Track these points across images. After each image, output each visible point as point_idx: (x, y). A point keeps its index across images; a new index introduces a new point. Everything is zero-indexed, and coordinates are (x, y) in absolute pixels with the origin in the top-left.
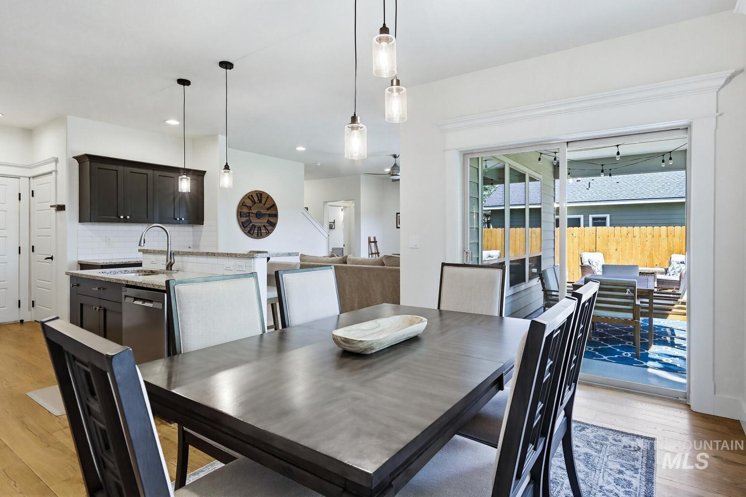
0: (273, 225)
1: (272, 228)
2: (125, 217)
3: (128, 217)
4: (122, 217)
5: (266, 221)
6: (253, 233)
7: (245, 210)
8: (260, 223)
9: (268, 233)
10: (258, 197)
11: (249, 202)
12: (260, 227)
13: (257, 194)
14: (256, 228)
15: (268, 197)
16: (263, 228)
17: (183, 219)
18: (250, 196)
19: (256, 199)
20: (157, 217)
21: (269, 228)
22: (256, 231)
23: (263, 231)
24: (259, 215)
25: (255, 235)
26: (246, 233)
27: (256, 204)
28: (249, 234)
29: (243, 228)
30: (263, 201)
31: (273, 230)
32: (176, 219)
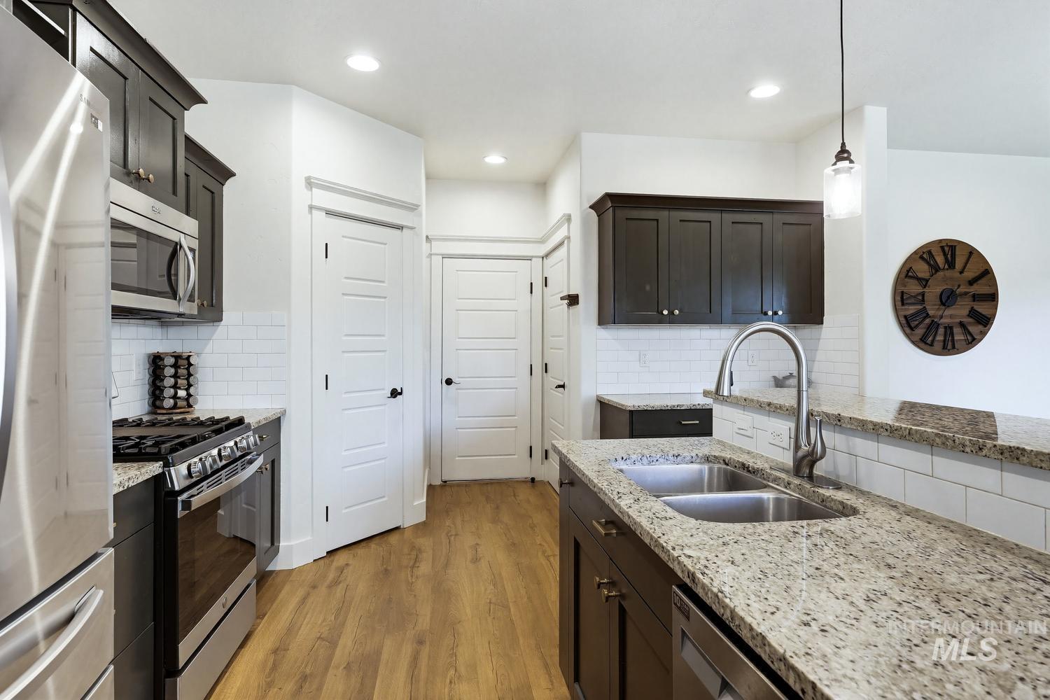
0: (985, 321)
1: (981, 327)
2: (671, 313)
3: (677, 312)
4: (665, 312)
5: (966, 312)
6: (933, 341)
7: (914, 288)
8: (951, 316)
9: (972, 341)
10: (945, 254)
11: (922, 269)
12: (951, 328)
13: (942, 248)
14: (941, 331)
15: (972, 252)
16: (957, 330)
17: (780, 313)
18: (925, 254)
19: (940, 260)
20: (727, 312)
21: (974, 329)
22: (940, 338)
23: (959, 336)
24: (947, 299)
25: (938, 346)
26: (913, 343)
27: (941, 274)
28: (922, 345)
29: (908, 330)
30: (959, 265)
31: (984, 334)
32: (766, 314)
